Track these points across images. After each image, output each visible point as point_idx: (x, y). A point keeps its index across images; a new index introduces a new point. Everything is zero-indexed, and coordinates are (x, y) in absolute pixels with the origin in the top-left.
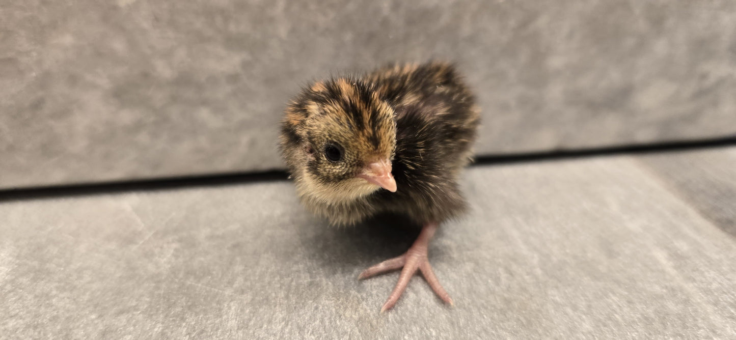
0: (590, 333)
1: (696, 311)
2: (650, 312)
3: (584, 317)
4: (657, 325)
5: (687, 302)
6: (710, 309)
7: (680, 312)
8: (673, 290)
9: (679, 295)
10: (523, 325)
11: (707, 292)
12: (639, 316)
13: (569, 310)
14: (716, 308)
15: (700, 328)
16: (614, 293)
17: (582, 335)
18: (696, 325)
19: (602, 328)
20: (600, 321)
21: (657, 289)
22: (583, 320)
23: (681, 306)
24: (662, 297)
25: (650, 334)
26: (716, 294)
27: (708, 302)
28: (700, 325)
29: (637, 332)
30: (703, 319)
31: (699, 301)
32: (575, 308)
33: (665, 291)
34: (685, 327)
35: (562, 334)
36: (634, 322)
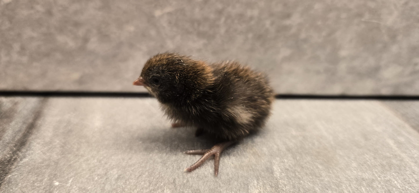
0: (355, 167)
1: (406, 164)
2: (384, 163)
3: (353, 161)
4: (387, 168)
5: (402, 160)
6: (413, 164)
7: (398, 164)
8: (396, 155)
9: (398, 158)
10: (326, 162)
11: (412, 157)
12: (379, 163)
13: (346, 158)
14: (416, 164)
15: (407, 171)
16: (367, 154)
17: (352, 168)
18: (405, 170)
19: (361, 166)
20: (360, 163)
21: (388, 154)
22: (353, 163)
23: (398, 162)
24: (390, 158)
25: (384, 171)
26: (416, 159)
27: (412, 162)
28: (407, 170)
29: (378, 169)
30: (409, 168)
31: (408, 161)
32: (349, 158)
33: (392, 155)
34: (400, 170)
35: (343, 167)
36: (376, 166)
